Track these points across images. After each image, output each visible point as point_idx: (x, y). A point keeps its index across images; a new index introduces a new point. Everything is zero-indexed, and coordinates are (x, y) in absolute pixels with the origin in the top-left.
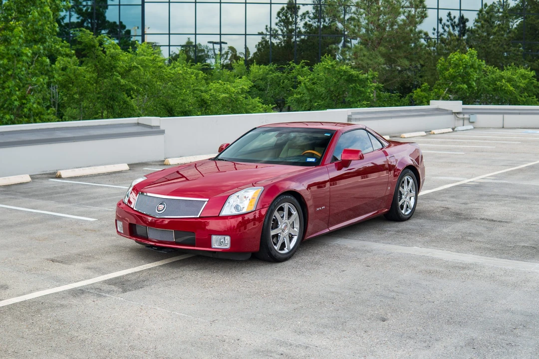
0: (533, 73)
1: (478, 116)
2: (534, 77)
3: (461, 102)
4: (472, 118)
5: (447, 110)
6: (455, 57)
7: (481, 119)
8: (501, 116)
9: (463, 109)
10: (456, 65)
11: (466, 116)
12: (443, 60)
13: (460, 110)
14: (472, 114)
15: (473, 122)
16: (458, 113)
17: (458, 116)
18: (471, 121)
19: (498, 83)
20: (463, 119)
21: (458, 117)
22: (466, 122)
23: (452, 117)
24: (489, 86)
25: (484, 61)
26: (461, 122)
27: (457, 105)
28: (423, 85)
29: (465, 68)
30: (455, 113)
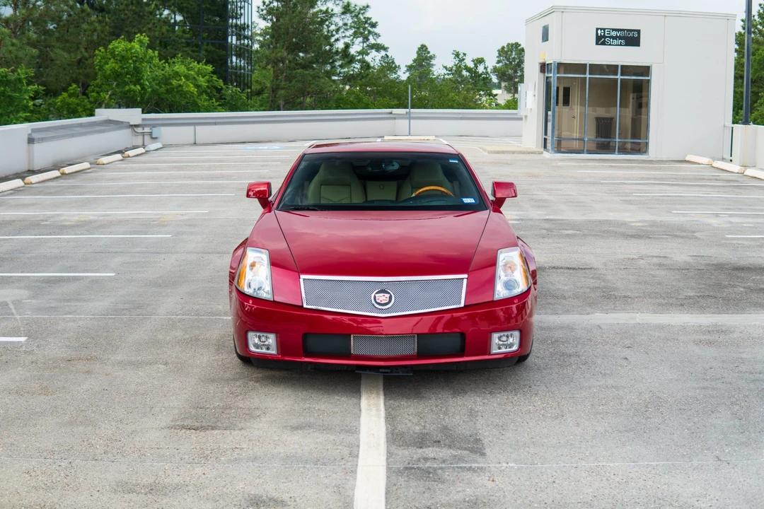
0: (210, 68)
1: (163, 129)
2: (213, 73)
3: (140, 109)
4: (156, 132)
5: (122, 122)
6: (120, 45)
7: (167, 134)
8: (192, 128)
9: (143, 120)
10: (123, 57)
11: (147, 130)
12: (103, 50)
13: (138, 122)
14: (154, 126)
15: (156, 138)
16: (136, 126)
17: (136, 129)
18: (153, 136)
19: (174, 82)
20: (143, 134)
21: (135, 132)
22: (147, 138)
23: (128, 131)
24: (161, 87)
25: (156, 52)
26: (140, 138)
27: (134, 115)
28: (71, 88)
29: (135, 62)
30: (132, 126)
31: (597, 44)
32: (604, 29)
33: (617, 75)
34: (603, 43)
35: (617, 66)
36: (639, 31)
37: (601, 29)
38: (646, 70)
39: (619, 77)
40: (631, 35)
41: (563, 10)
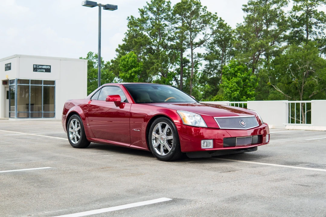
31: (34, 71)
32: (36, 65)
33: (42, 84)
34: (36, 71)
35: (42, 81)
36: (50, 66)
37: (35, 65)
38: (53, 82)
39: (43, 85)
40: (47, 67)
41: (19, 56)
